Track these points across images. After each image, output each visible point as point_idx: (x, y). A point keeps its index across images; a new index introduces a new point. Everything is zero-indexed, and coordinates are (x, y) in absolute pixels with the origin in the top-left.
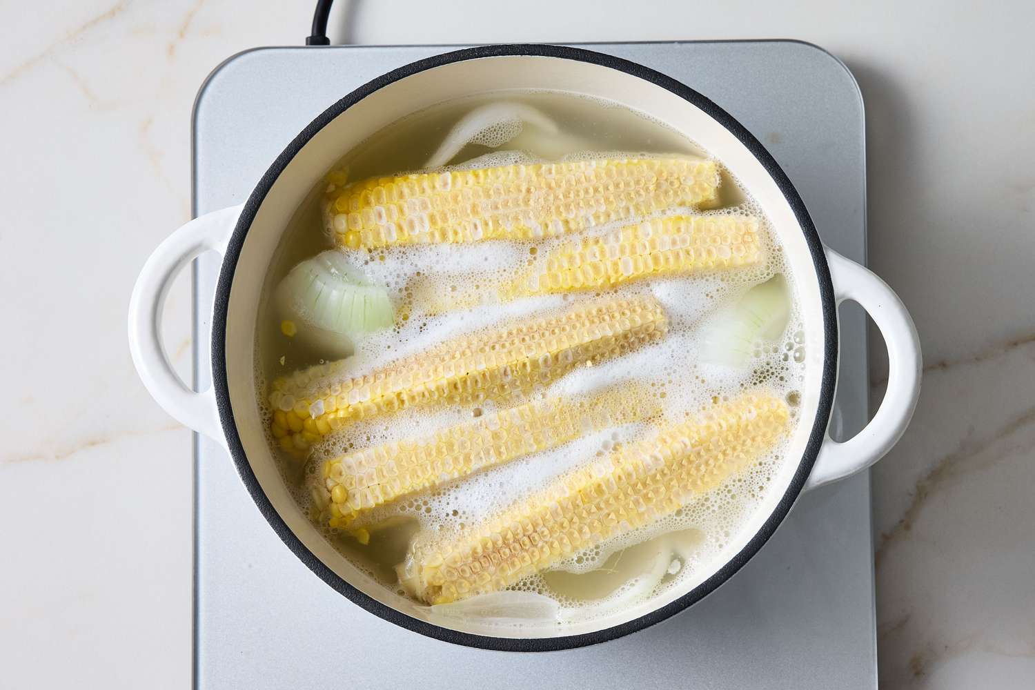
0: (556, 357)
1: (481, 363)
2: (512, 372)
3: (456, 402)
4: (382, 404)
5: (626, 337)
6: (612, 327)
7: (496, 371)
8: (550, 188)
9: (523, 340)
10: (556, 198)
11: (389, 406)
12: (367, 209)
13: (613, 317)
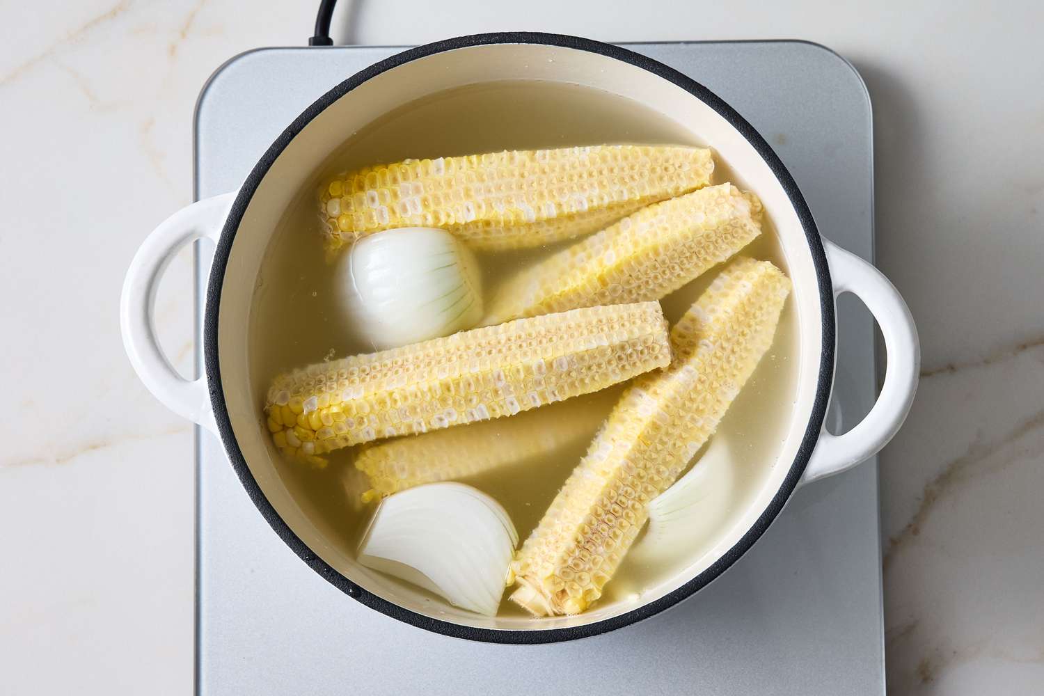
0: (551, 365)
1: (475, 366)
2: (506, 377)
3: (448, 404)
4: (374, 402)
5: (623, 348)
6: (609, 337)
7: (490, 376)
8: (544, 172)
9: (520, 346)
10: (550, 182)
11: (382, 405)
12: (360, 194)
13: (612, 327)
